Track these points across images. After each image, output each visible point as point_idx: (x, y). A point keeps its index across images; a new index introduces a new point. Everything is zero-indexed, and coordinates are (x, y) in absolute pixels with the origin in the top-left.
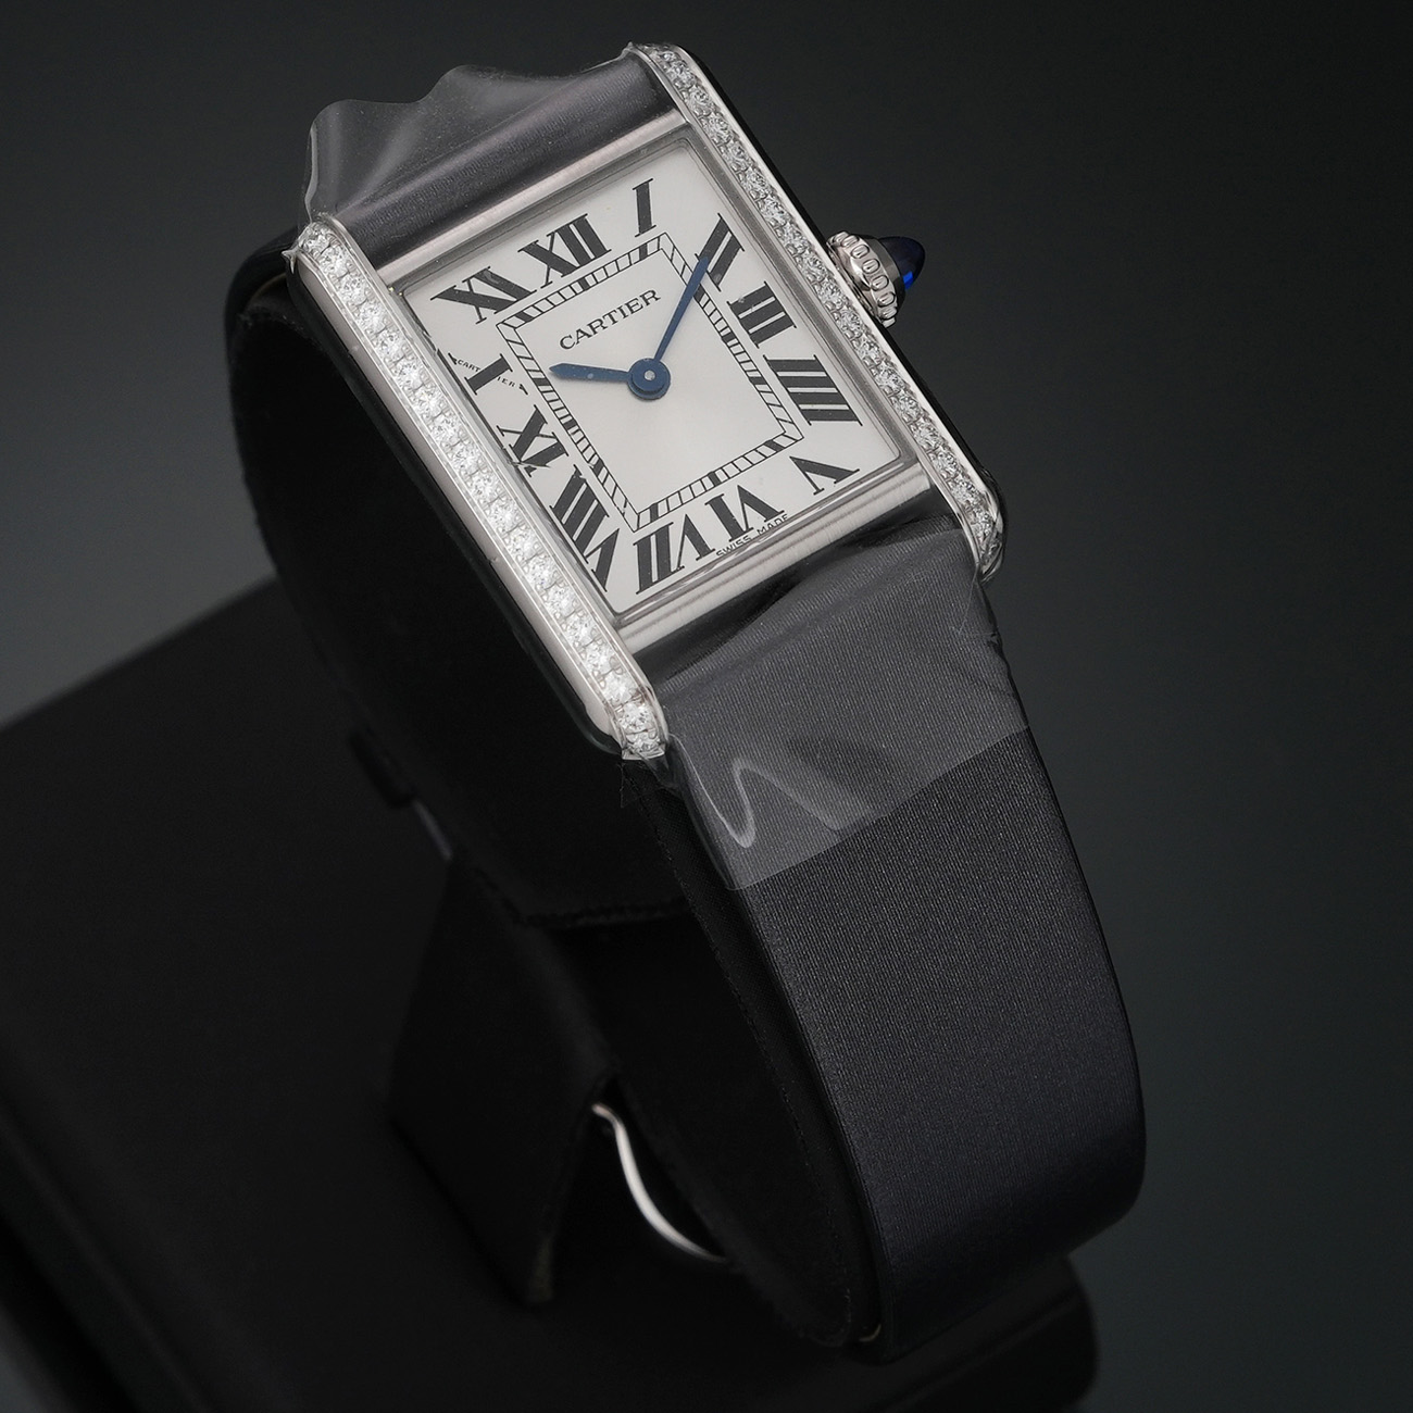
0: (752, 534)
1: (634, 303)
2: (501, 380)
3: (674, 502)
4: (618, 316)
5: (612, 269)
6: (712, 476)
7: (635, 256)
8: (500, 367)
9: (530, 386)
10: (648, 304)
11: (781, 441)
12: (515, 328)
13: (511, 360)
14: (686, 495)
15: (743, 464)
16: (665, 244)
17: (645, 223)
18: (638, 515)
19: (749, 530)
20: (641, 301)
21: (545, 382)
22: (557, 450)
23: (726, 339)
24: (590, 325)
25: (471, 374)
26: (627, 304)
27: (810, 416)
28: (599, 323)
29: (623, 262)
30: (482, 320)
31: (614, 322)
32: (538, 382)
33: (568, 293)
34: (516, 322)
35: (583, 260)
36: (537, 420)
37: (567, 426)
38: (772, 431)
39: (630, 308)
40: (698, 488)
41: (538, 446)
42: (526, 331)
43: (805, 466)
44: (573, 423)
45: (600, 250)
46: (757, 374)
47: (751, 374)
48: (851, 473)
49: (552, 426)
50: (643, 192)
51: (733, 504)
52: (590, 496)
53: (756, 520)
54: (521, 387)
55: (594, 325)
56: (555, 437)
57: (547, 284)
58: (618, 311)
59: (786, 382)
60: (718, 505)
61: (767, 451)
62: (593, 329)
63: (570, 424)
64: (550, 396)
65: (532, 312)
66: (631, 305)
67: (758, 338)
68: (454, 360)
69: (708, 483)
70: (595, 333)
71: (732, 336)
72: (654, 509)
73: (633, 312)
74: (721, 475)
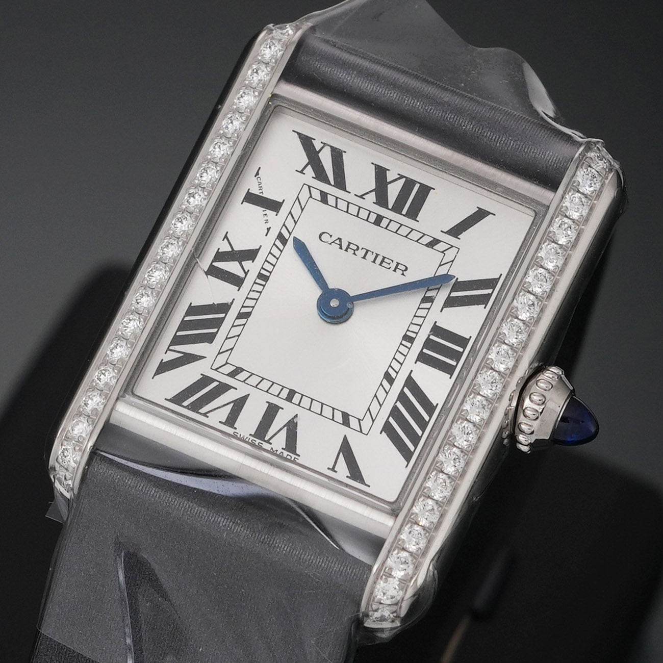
0: (266, 446)
1: (389, 261)
2: (265, 213)
3: (254, 380)
4: (370, 257)
5: (404, 231)
6: (292, 393)
7: (426, 240)
8: (275, 206)
9: (274, 234)
10: (395, 271)
11: (353, 422)
12: (311, 197)
13: (284, 210)
14: (265, 385)
15: (316, 407)
16: (450, 255)
17: (456, 231)
18: (227, 363)
19: (268, 442)
20: (393, 265)
21: (284, 241)
22: (237, 281)
23: (406, 338)
24: (350, 243)
25: (255, 191)
26: (384, 258)
27: (387, 429)
28: (355, 248)
29: (415, 235)
30: (302, 172)
31: (364, 257)
32: (281, 237)
33: (363, 214)
34: (317, 195)
35: (397, 208)
36: (251, 255)
37: (260, 276)
38: (356, 410)
39: (383, 261)
40: (275, 390)
41: (232, 267)
42: (315, 206)
43: (346, 449)
44: (266, 279)
45: (413, 214)
46: (393, 375)
47: (391, 371)
48: (362, 481)
49: (253, 267)
50: (480, 215)
51: (280, 420)
52: (218, 323)
53: (279, 442)
54: (269, 229)
55: (351, 246)
56: (246, 273)
57: (361, 197)
58: (375, 255)
59: (402, 397)
60: (272, 411)
61: (339, 417)
62: (348, 247)
63: (264, 278)
64: (275, 251)
65: (331, 201)
66: (386, 260)
67: (422, 358)
68: (257, 174)
69: (285, 393)
70: (346, 250)
71: (411, 340)
72: (238, 371)
73: (380, 265)
74: (296, 398)
